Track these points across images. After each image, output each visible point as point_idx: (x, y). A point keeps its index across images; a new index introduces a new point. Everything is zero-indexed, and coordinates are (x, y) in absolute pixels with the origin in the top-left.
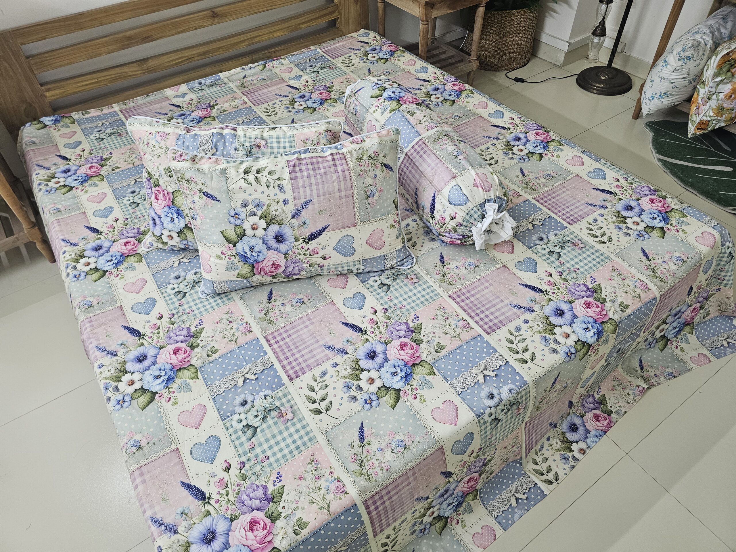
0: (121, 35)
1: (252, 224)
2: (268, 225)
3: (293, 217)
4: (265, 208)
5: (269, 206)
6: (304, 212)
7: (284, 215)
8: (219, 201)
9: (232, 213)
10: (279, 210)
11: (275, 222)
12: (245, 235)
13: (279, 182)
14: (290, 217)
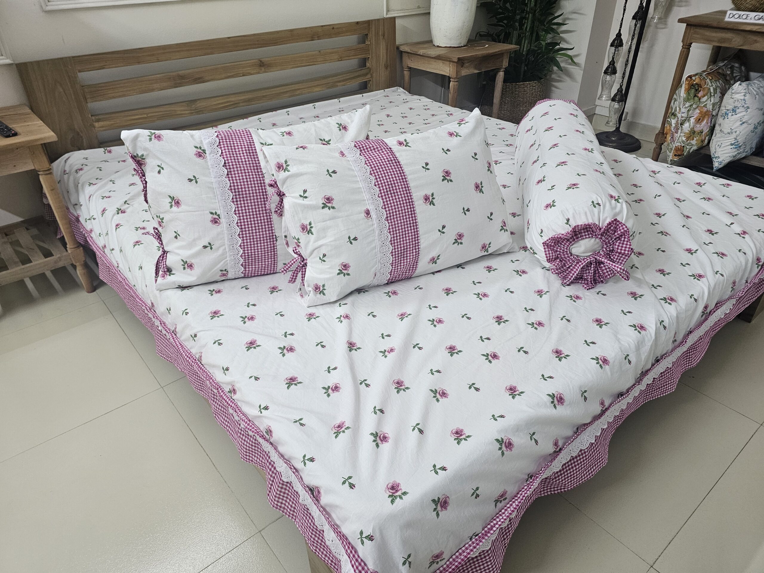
0: (174, 74)
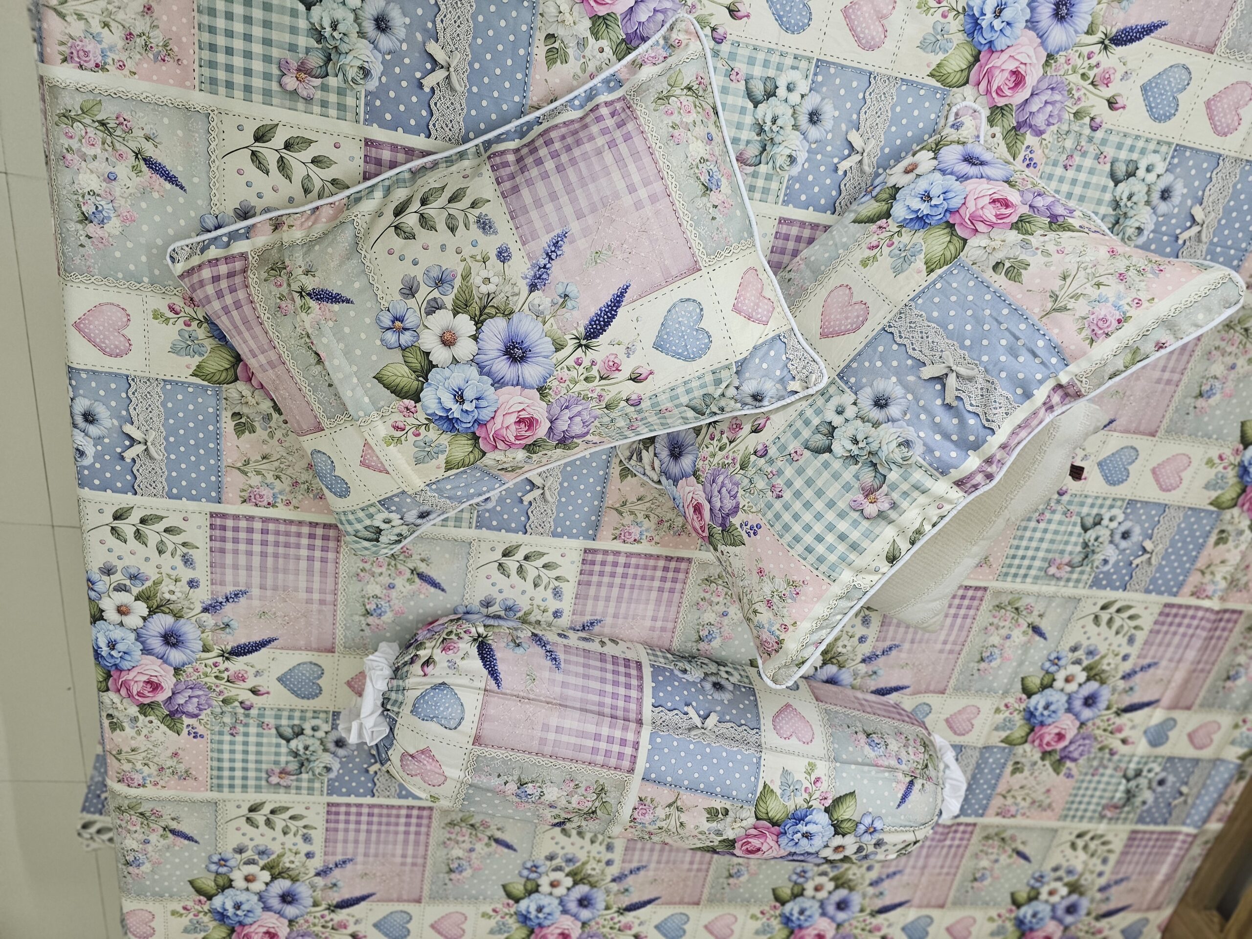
1: (439, 332)
2: (479, 323)
3: (533, 287)
4: (458, 282)
5: (466, 277)
6: (556, 267)
7: (508, 288)
8: (348, 301)
9: (387, 321)
10: (495, 280)
11: (493, 311)
12: (432, 366)
13: (476, 212)
14: (525, 290)
